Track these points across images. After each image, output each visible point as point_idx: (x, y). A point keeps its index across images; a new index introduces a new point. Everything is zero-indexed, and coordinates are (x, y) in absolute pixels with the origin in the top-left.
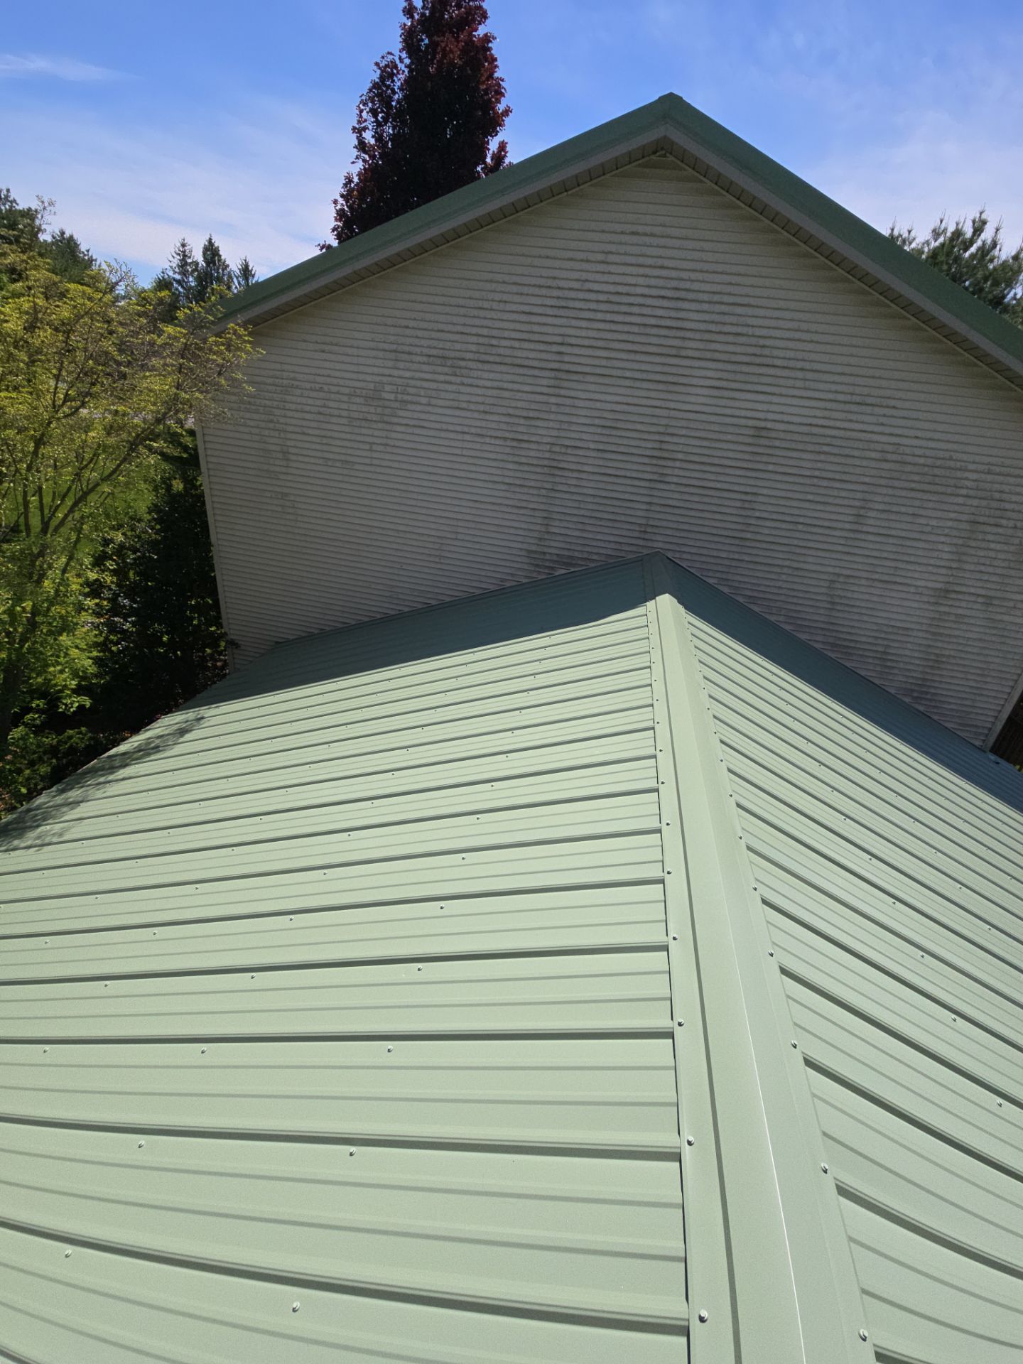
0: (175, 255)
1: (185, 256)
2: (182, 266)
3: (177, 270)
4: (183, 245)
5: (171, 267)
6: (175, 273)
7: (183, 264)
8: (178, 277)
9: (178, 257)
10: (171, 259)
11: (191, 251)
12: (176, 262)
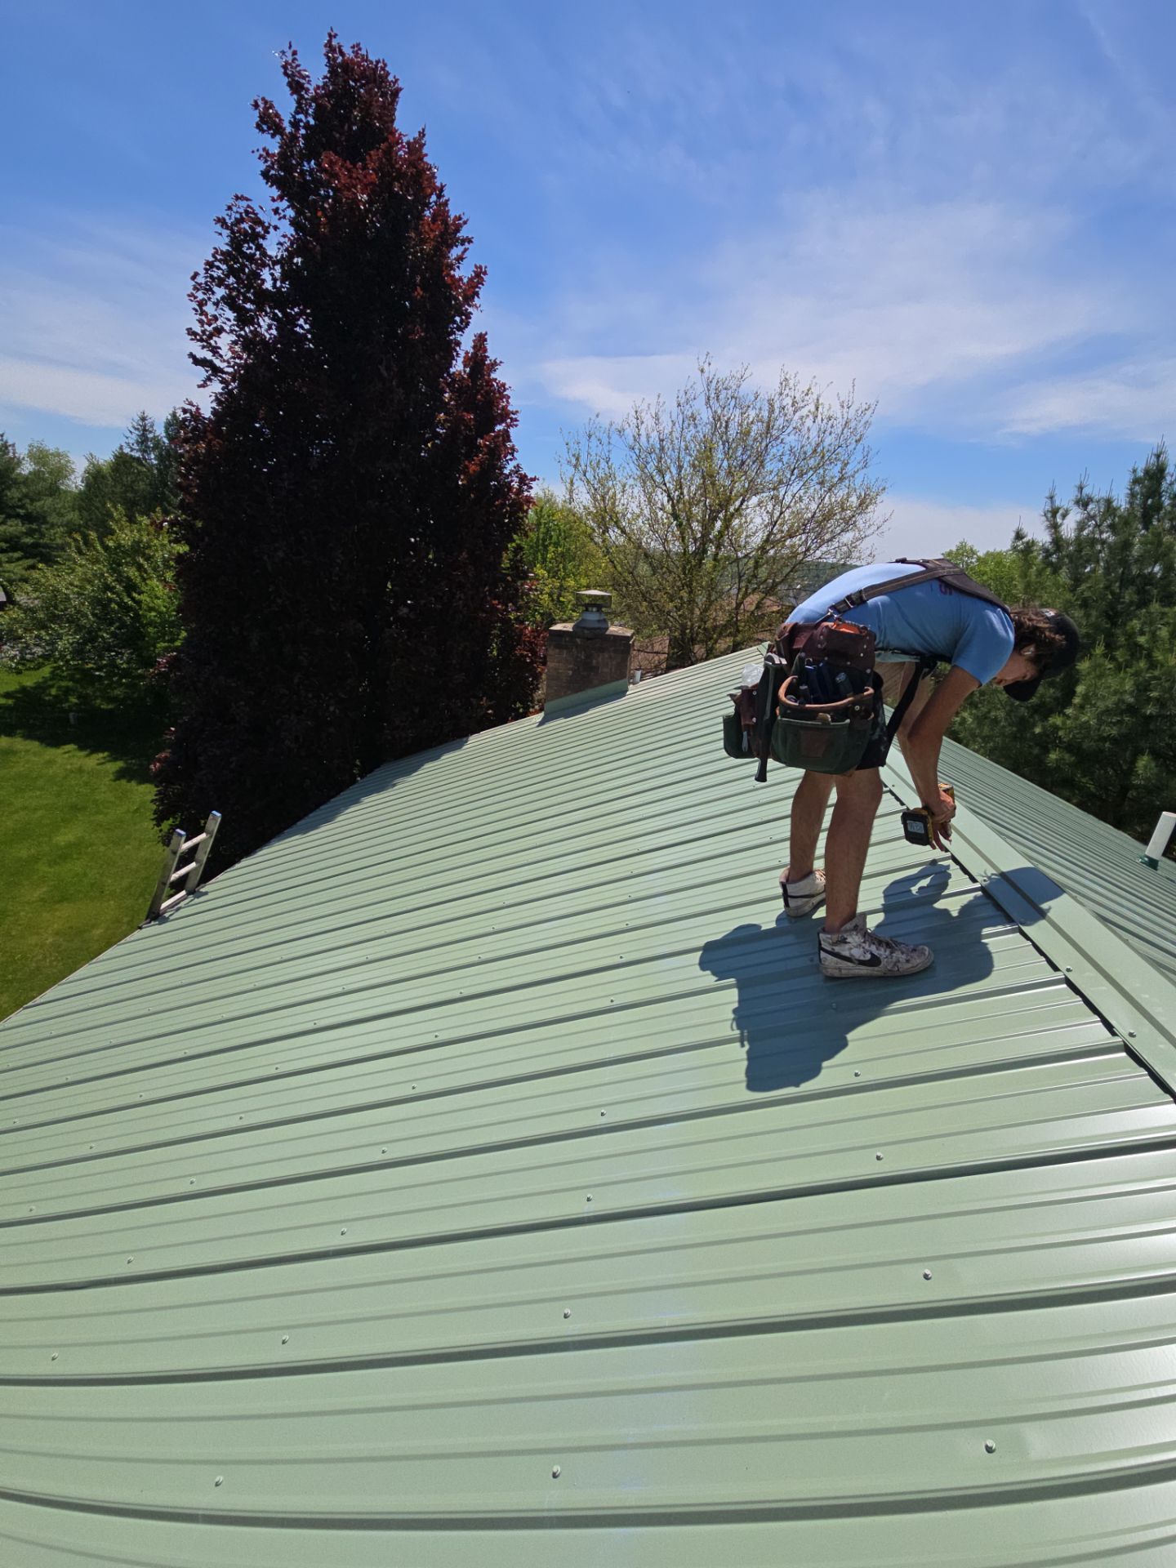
0: (133, 430)
1: (145, 430)
2: (142, 443)
3: (135, 446)
4: (143, 419)
5: (128, 444)
6: (132, 450)
7: (143, 440)
8: (137, 454)
9: (137, 432)
10: (129, 434)
11: (152, 426)
12: (133, 439)
